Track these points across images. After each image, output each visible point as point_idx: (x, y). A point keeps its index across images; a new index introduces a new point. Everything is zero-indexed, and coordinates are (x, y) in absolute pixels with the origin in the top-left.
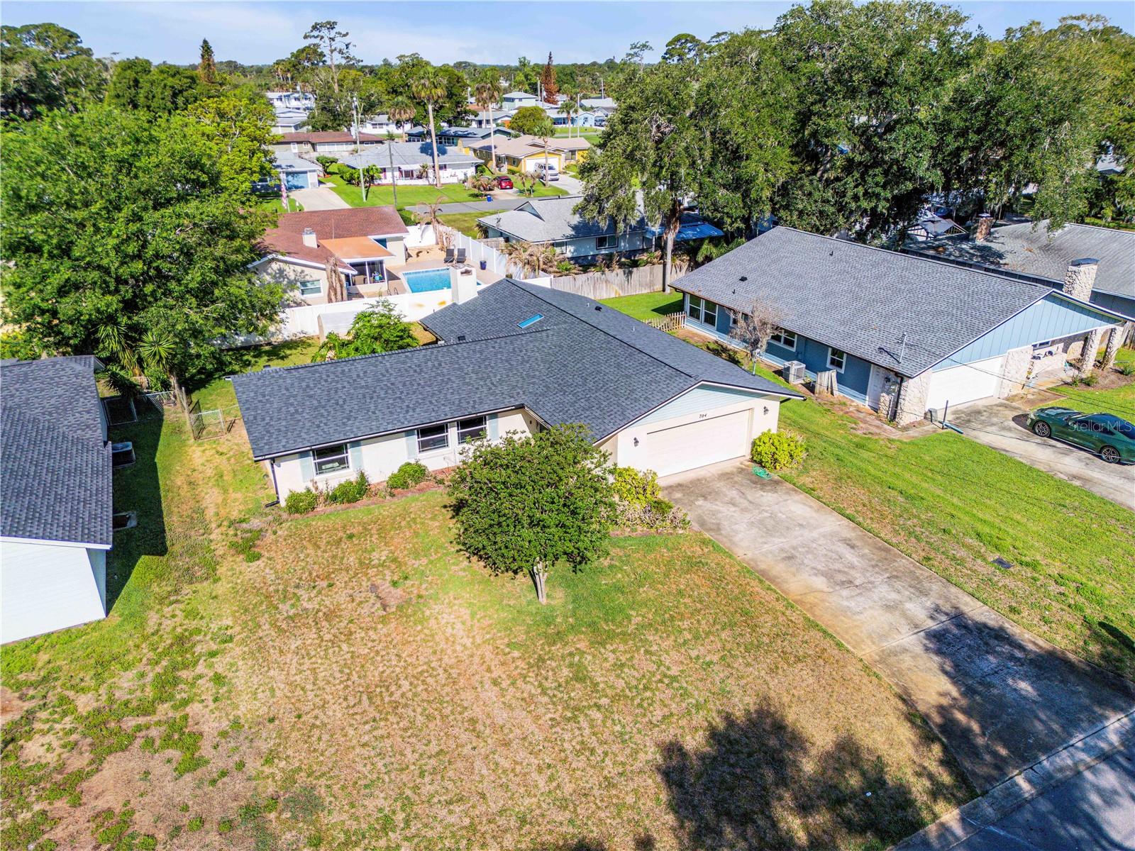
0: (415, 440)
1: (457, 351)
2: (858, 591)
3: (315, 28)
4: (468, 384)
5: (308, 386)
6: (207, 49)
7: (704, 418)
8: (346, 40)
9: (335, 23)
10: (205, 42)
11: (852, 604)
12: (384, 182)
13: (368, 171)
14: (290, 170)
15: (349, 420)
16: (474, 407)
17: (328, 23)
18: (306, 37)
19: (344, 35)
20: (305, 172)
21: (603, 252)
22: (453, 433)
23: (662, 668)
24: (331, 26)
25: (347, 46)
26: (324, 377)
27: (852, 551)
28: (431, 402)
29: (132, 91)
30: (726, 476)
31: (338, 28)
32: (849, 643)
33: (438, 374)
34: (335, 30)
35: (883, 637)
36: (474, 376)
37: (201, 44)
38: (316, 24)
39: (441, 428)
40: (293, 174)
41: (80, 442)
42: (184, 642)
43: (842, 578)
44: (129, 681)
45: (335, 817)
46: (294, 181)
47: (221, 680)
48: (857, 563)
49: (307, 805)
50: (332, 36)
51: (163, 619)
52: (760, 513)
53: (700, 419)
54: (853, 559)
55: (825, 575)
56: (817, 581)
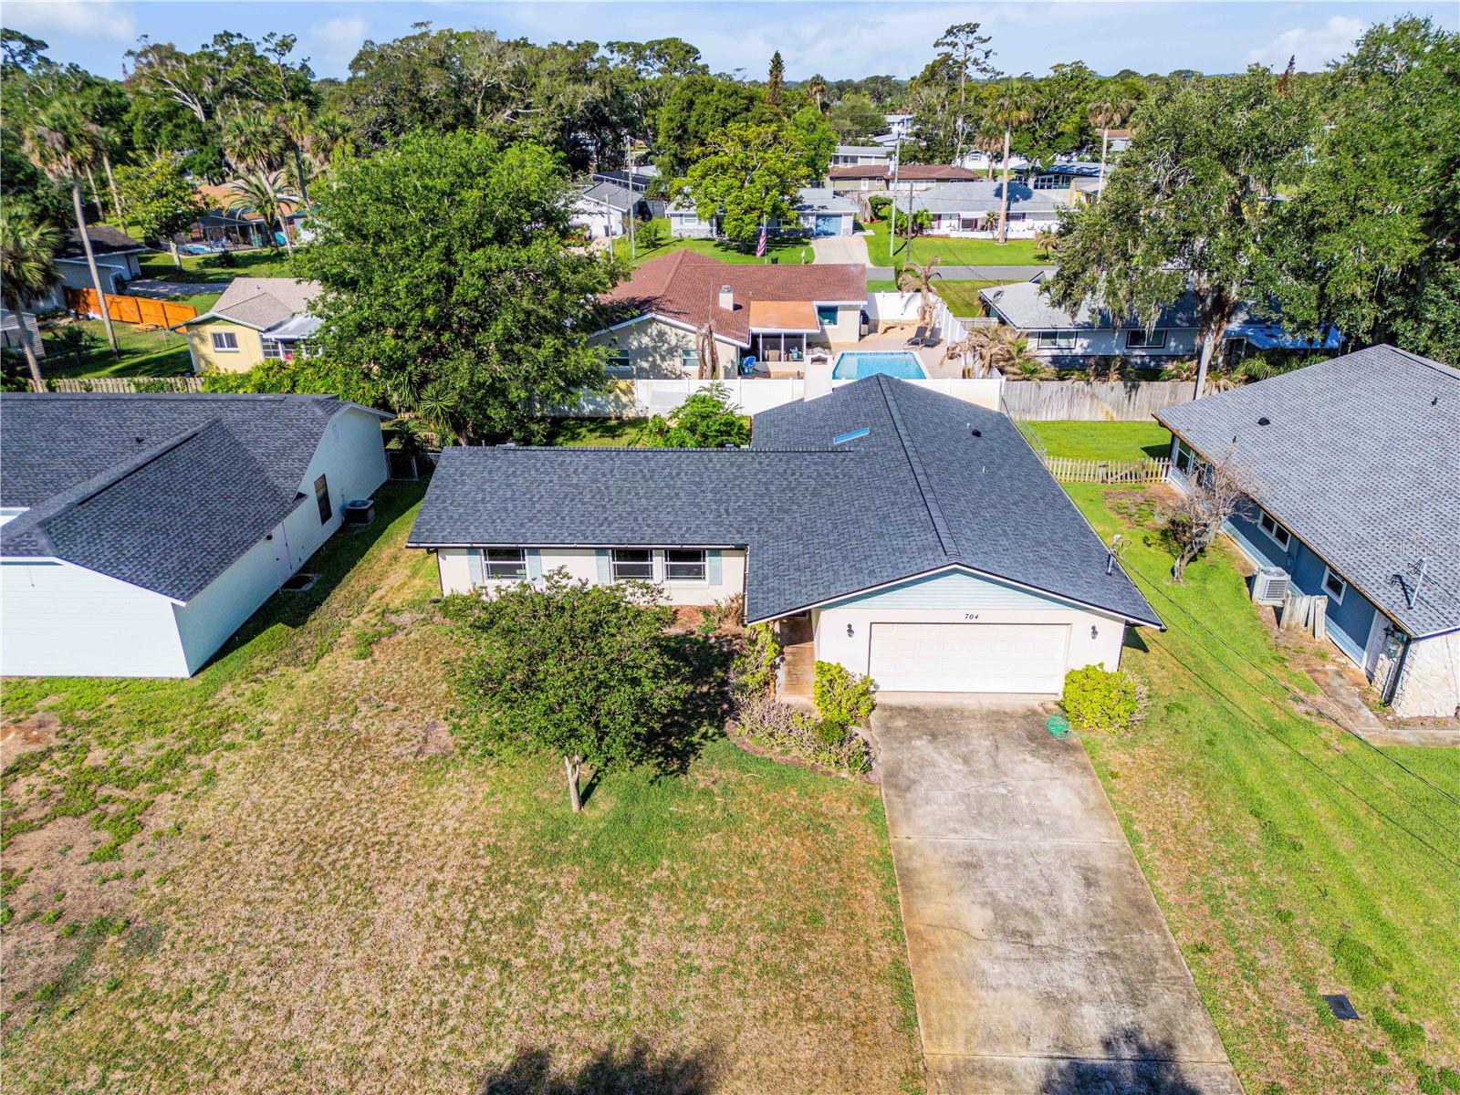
0: (607, 563)
1: (710, 461)
2: (1026, 955)
3: (950, 32)
4: (697, 505)
5: (514, 473)
6: (777, 64)
7: (972, 621)
8: (986, 47)
9: (977, 25)
10: (777, 55)
11: (993, 970)
12: (936, 232)
13: (915, 217)
14: (821, 212)
15: (530, 521)
16: (683, 536)
17: (968, 25)
18: (936, 45)
19: (985, 41)
20: (840, 216)
21: (1137, 352)
22: (658, 564)
23: (628, 950)
24: (972, 28)
25: (987, 55)
26: (539, 465)
27: (1082, 890)
28: (636, 519)
29: (685, 114)
30: (997, 719)
31: (979, 32)
32: (928, 1026)
33: (668, 486)
34: (975, 35)
35: (992, 1040)
36: (710, 496)
37: (772, 57)
38: (953, 27)
39: (644, 555)
40: (825, 217)
41: (275, 490)
42: (222, 725)
43: (1022, 925)
44: (145, 749)
45: (152, 968)
46: (824, 226)
47: (211, 778)
48: (1069, 911)
49: (146, 942)
50: (969, 42)
51: (231, 694)
52: (994, 785)
53: (968, 620)
54: (1071, 902)
55: (999, 910)
56: (975, 915)
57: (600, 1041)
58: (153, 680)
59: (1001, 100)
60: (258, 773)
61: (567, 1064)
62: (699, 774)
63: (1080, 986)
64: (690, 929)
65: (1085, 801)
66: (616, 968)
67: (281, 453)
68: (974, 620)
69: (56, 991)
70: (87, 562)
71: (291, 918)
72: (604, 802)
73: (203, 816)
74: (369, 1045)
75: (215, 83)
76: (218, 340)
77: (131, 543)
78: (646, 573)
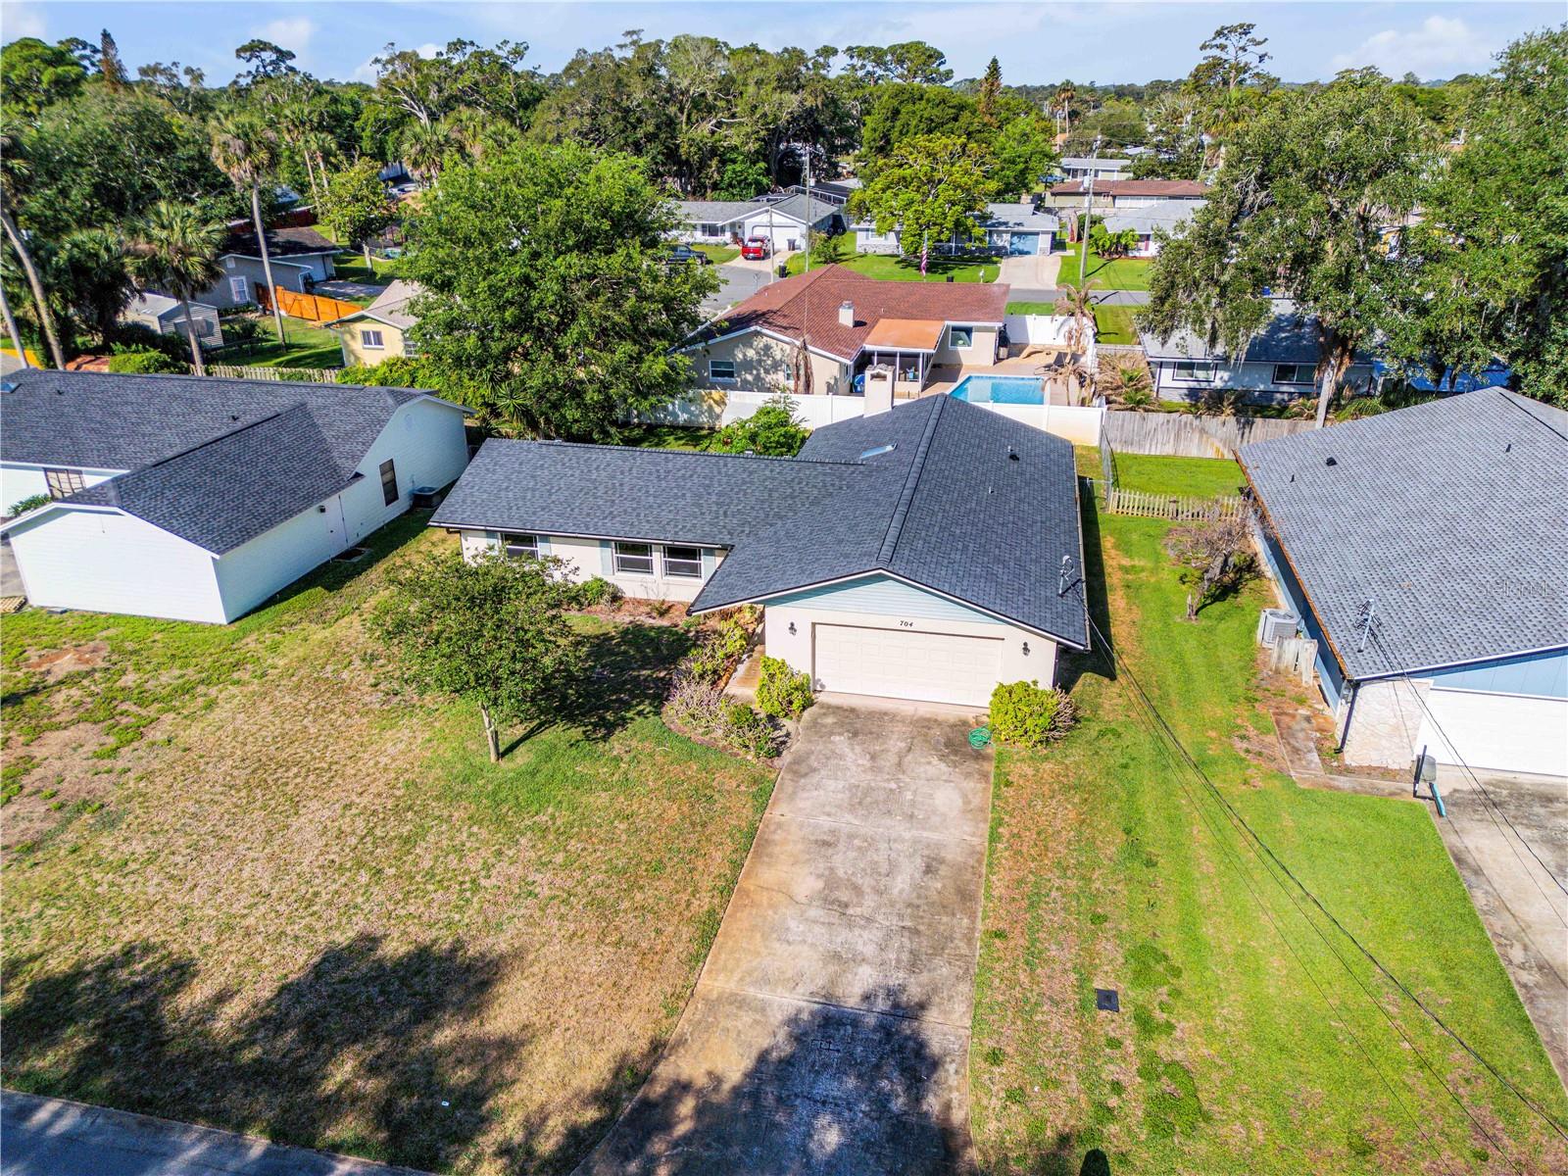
0: (609, 554)
2: (836, 921)
3: (1219, 33)
5: (542, 466)
6: (994, 69)
7: (906, 629)
8: (1260, 50)
9: (1252, 26)
10: (995, 61)
11: (798, 928)
12: (1143, 254)
13: (1119, 237)
14: (1016, 229)
15: (543, 509)
17: (1241, 26)
18: (1203, 47)
19: (1259, 43)
20: (1037, 234)
21: (1285, 389)
22: (657, 559)
23: (483, 873)
24: (1245, 29)
25: (1261, 58)
27: (918, 875)
28: (638, 515)
31: (1254, 34)
32: (714, 963)
33: (678, 487)
34: (1249, 36)
35: (765, 981)
36: (714, 498)
37: (990, 62)
38: (1223, 28)
39: (644, 549)
40: (1020, 234)
41: (335, 469)
42: (237, 665)
43: (844, 896)
44: (169, 677)
45: (107, 841)
46: (1019, 244)
47: (210, 706)
48: (896, 891)
49: (110, 823)
50: (1241, 44)
51: (256, 639)
52: (888, 780)
53: (903, 627)
54: (901, 884)
55: (831, 882)
56: (806, 884)
57: (426, 937)
58: (198, 624)
59: (1216, 111)
60: (249, 707)
61: (394, 948)
62: (617, 744)
63: (869, 950)
64: (544, 864)
65: (967, 802)
66: (468, 885)
67: (349, 436)
68: (908, 628)
69: (31, 849)
70: (145, 515)
71: (227, 816)
72: (523, 757)
73: (192, 734)
74: (244, 916)
75: (440, 91)
76: (366, 335)
77: (189, 501)
78: (646, 567)
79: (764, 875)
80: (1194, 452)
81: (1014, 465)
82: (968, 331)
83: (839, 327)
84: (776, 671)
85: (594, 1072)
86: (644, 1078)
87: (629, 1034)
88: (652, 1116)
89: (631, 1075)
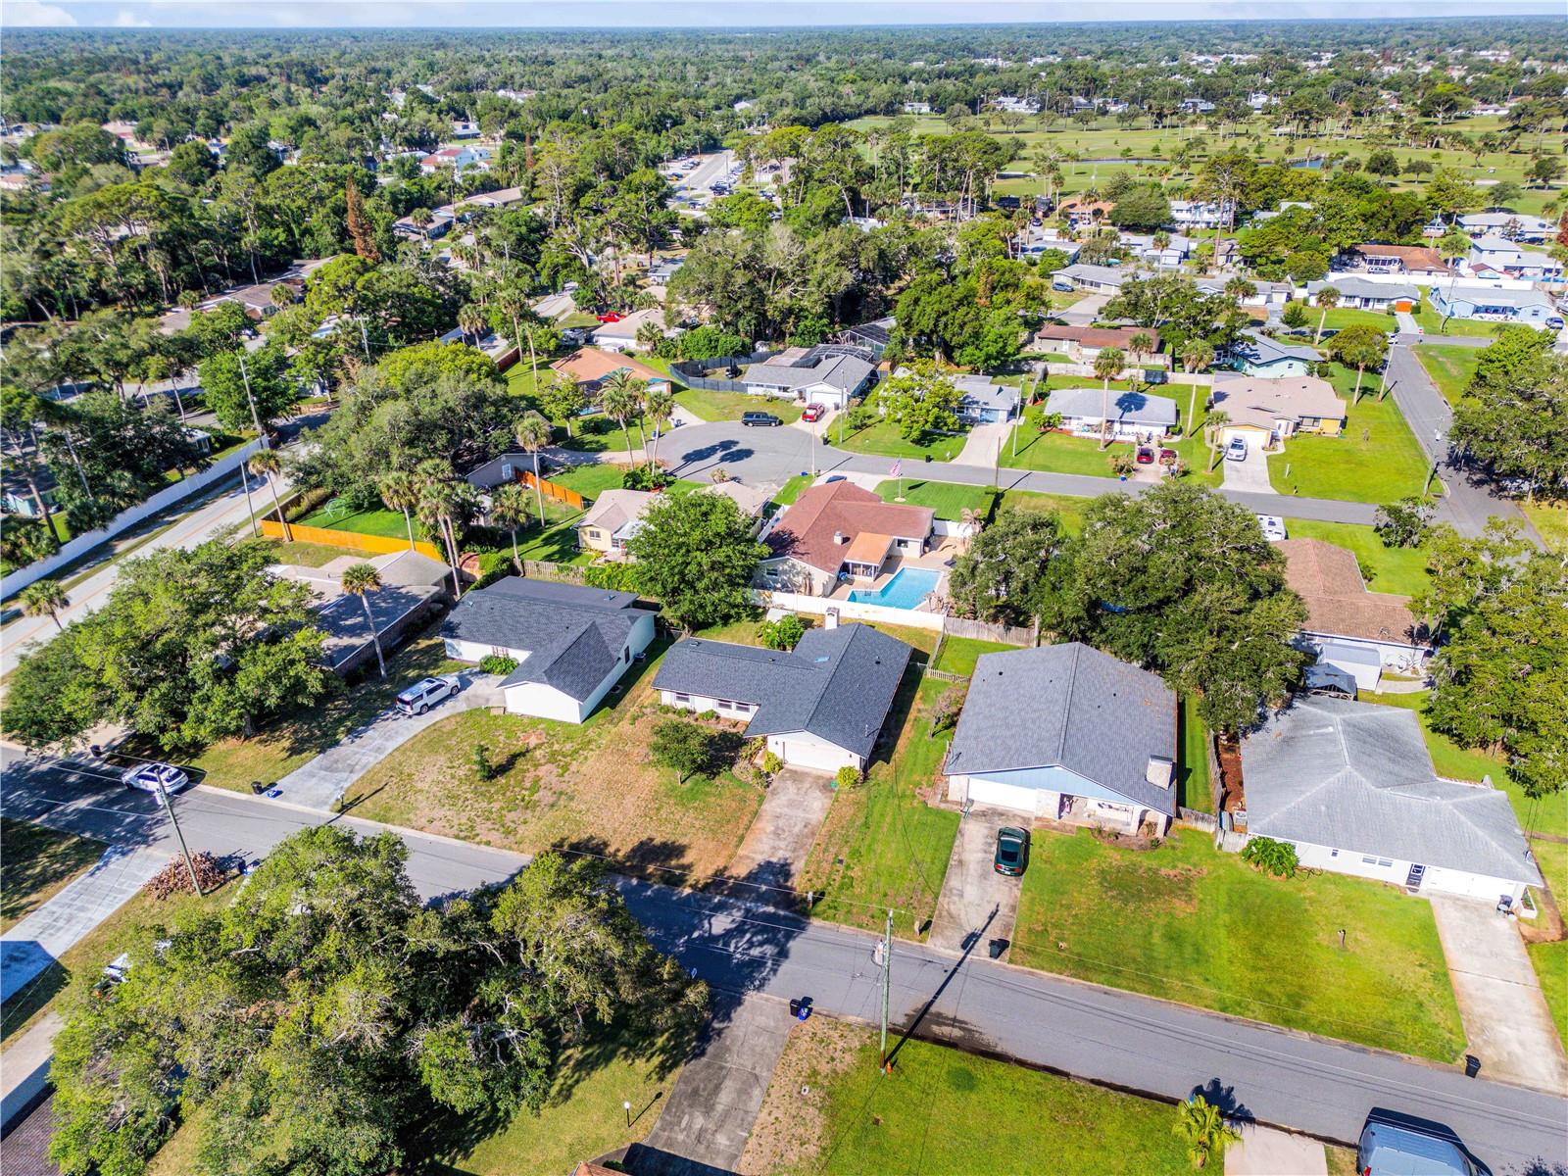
0: (716, 701)
1: (761, 666)
2: (776, 838)
5: (691, 662)
11: (766, 840)
12: (1067, 427)
14: (985, 405)
15: (692, 683)
16: (740, 697)
22: (734, 705)
23: (680, 820)
27: (803, 827)
28: (727, 688)
30: (819, 778)
32: (742, 847)
33: (743, 675)
35: (755, 853)
39: (729, 701)
40: (987, 410)
41: (610, 656)
42: (589, 742)
44: (568, 747)
45: (573, 804)
46: (986, 416)
47: (586, 758)
49: (571, 799)
51: (591, 733)
52: (801, 798)
53: (813, 746)
54: (796, 830)
55: (777, 828)
56: (770, 828)
57: (665, 839)
58: (571, 723)
60: (598, 760)
61: (657, 841)
62: (717, 781)
63: (782, 847)
64: (697, 818)
65: (823, 805)
66: (676, 823)
67: (615, 640)
69: (552, 806)
70: (557, 687)
72: (689, 783)
73: (584, 769)
74: (618, 829)
76: (592, 534)
77: (568, 679)
78: (729, 707)
79: (758, 825)
80: (985, 639)
81: (876, 667)
82: (905, 542)
83: (834, 545)
84: (770, 757)
85: (710, 872)
86: (722, 875)
87: (720, 863)
88: (724, 883)
89: (719, 873)
